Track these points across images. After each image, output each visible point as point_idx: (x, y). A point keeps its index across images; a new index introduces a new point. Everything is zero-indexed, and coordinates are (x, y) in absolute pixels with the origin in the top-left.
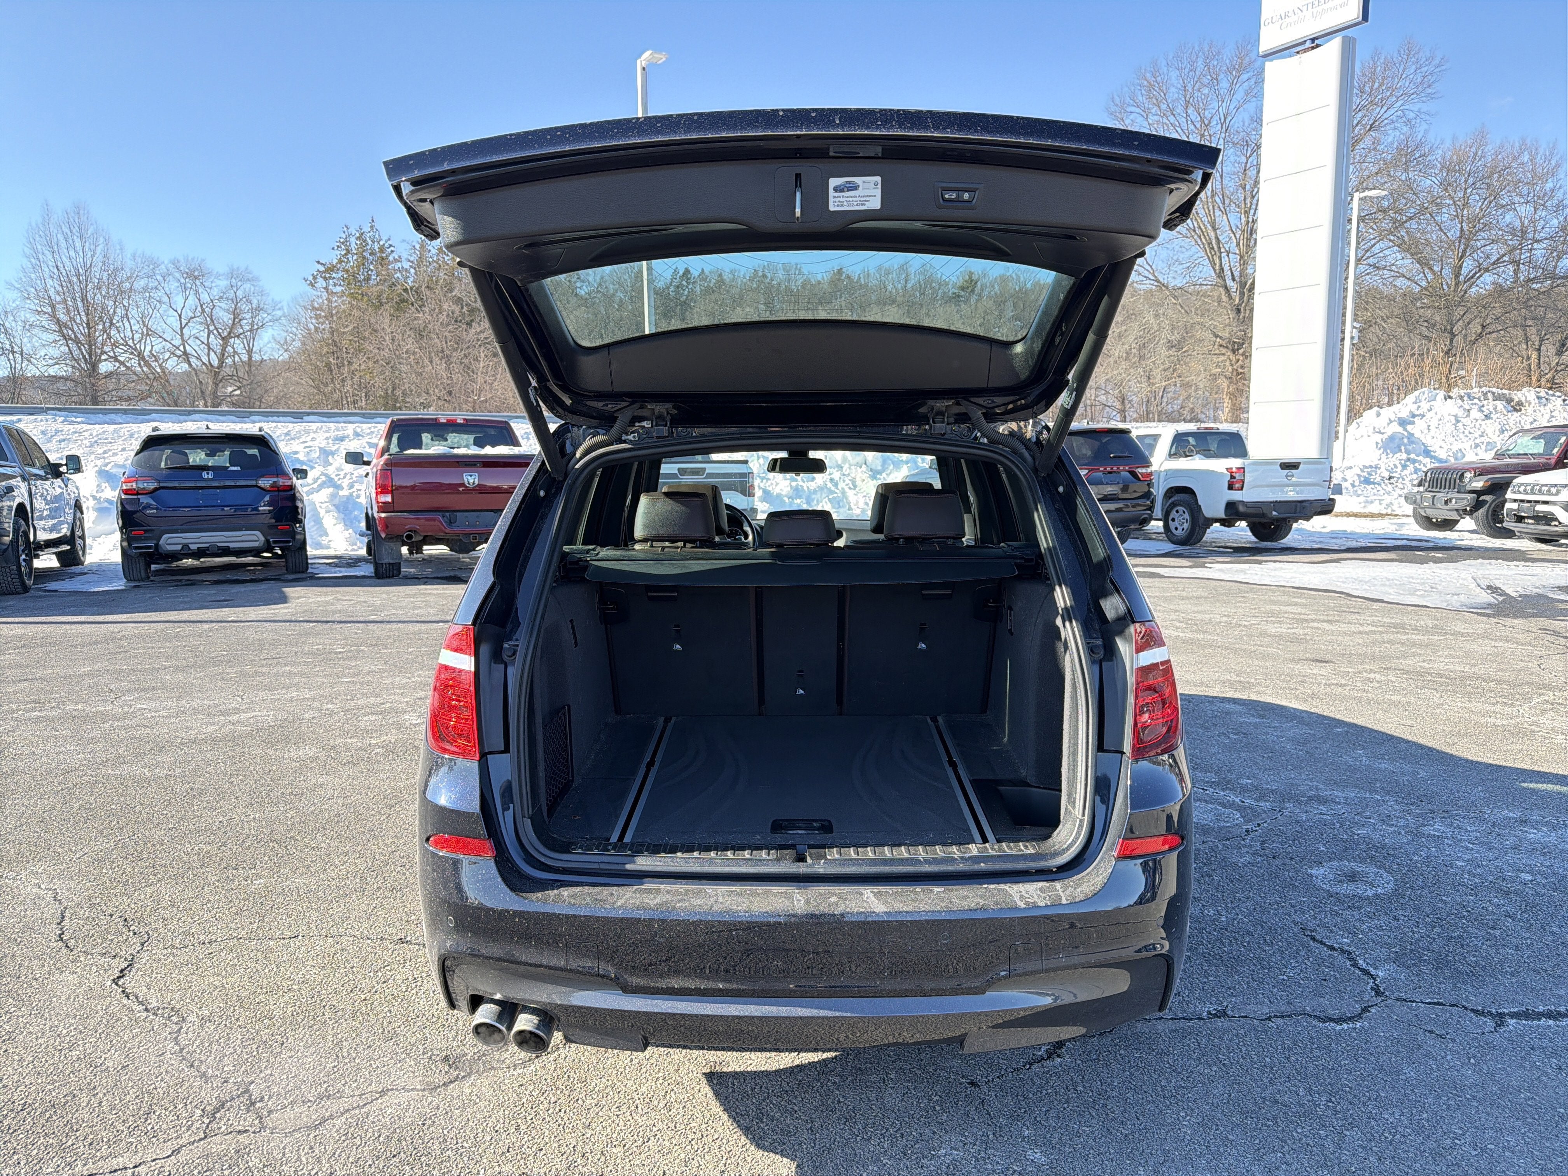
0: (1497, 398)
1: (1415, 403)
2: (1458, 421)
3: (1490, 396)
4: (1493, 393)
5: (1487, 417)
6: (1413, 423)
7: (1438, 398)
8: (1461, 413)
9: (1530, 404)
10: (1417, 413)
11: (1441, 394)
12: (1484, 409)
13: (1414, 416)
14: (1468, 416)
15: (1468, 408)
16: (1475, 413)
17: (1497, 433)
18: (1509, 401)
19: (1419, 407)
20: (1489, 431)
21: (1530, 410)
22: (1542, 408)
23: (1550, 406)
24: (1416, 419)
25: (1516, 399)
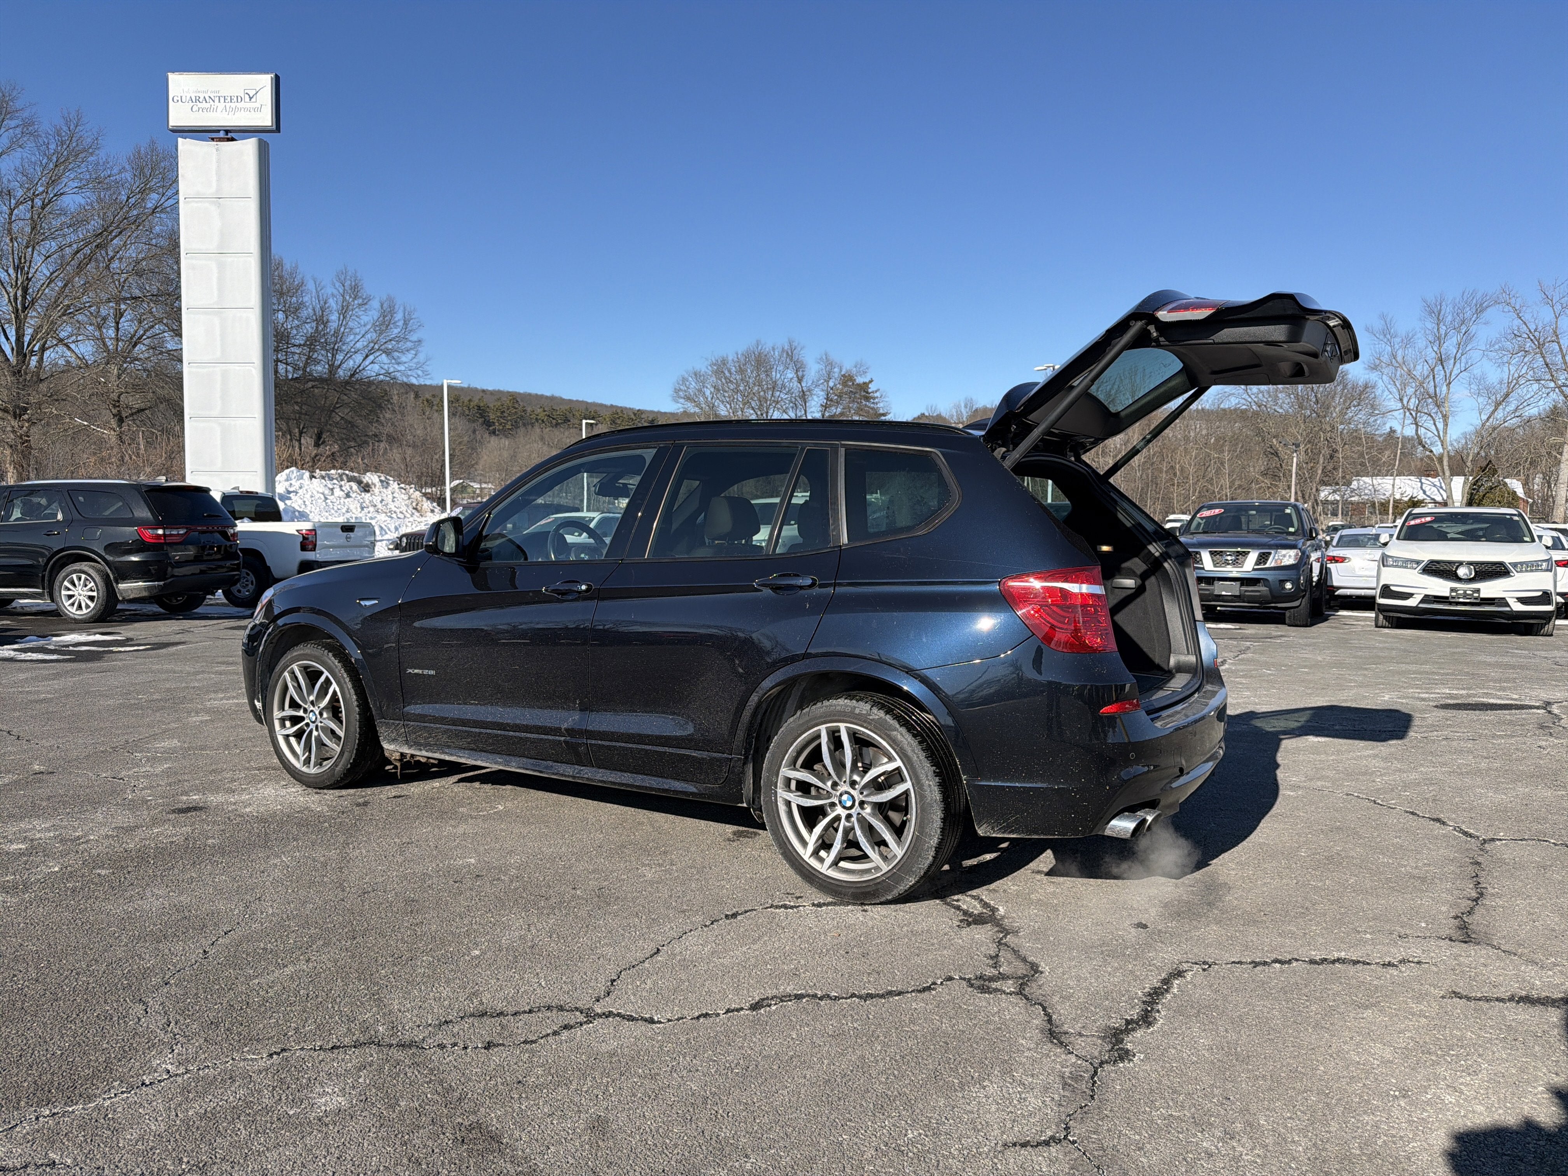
0: (350, 479)
1: (287, 480)
2: (326, 499)
3: (344, 477)
4: (347, 475)
5: (348, 496)
6: (290, 499)
7: (305, 477)
8: (327, 492)
9: (375, 486)
10: (291, 489)
11: (307, 474)
12: (344, 488)
13: (289, 492)
14: (333, 494)
15: (331, 487)
16: (337, 492)
17: (359, 510)
18: (359, 482)
19: (291, 484)
20: (352, 507)
21: (376, 491)
22: (384, 490)
23: (390, 488)
24: (291, 495)
25: (365, 481)
